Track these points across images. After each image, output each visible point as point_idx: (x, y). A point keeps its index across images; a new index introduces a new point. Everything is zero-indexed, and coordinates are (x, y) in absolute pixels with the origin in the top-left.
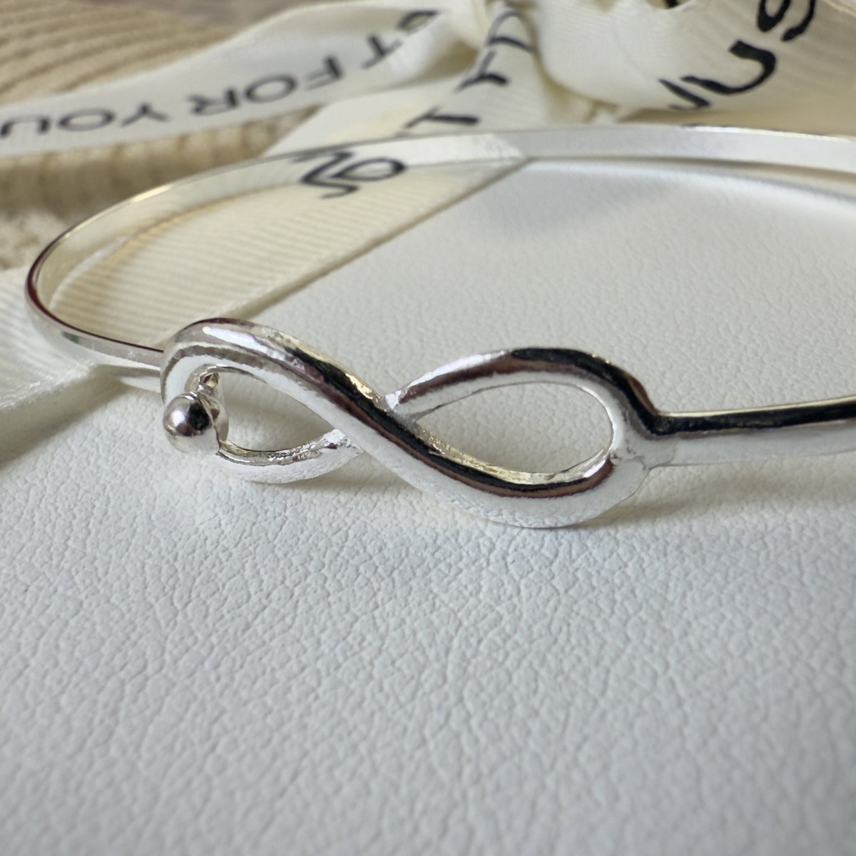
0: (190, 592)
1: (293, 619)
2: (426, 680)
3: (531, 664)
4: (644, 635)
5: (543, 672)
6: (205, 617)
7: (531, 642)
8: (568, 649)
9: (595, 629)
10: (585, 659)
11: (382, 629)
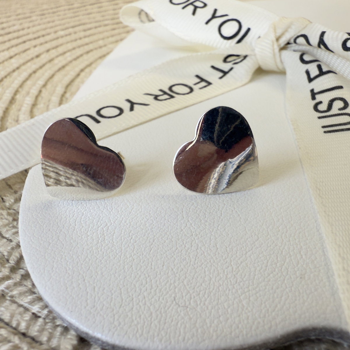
0: (112, 207)
1: (141, 210)
2: (179, 218)
3: (203, 212)
4: (228, 203)
5: (206, 213)
6: (118, 212)
7: (202, 207)
8: (211, 208)
9: (216, 203)
10: (215, 210)
11: (165, 209)
